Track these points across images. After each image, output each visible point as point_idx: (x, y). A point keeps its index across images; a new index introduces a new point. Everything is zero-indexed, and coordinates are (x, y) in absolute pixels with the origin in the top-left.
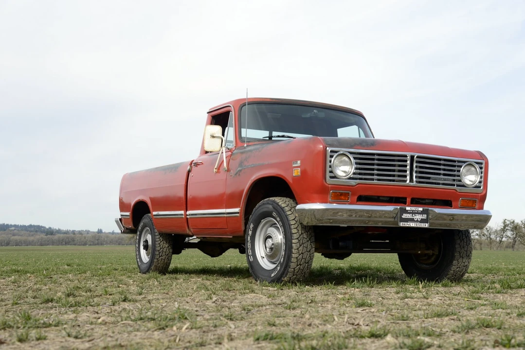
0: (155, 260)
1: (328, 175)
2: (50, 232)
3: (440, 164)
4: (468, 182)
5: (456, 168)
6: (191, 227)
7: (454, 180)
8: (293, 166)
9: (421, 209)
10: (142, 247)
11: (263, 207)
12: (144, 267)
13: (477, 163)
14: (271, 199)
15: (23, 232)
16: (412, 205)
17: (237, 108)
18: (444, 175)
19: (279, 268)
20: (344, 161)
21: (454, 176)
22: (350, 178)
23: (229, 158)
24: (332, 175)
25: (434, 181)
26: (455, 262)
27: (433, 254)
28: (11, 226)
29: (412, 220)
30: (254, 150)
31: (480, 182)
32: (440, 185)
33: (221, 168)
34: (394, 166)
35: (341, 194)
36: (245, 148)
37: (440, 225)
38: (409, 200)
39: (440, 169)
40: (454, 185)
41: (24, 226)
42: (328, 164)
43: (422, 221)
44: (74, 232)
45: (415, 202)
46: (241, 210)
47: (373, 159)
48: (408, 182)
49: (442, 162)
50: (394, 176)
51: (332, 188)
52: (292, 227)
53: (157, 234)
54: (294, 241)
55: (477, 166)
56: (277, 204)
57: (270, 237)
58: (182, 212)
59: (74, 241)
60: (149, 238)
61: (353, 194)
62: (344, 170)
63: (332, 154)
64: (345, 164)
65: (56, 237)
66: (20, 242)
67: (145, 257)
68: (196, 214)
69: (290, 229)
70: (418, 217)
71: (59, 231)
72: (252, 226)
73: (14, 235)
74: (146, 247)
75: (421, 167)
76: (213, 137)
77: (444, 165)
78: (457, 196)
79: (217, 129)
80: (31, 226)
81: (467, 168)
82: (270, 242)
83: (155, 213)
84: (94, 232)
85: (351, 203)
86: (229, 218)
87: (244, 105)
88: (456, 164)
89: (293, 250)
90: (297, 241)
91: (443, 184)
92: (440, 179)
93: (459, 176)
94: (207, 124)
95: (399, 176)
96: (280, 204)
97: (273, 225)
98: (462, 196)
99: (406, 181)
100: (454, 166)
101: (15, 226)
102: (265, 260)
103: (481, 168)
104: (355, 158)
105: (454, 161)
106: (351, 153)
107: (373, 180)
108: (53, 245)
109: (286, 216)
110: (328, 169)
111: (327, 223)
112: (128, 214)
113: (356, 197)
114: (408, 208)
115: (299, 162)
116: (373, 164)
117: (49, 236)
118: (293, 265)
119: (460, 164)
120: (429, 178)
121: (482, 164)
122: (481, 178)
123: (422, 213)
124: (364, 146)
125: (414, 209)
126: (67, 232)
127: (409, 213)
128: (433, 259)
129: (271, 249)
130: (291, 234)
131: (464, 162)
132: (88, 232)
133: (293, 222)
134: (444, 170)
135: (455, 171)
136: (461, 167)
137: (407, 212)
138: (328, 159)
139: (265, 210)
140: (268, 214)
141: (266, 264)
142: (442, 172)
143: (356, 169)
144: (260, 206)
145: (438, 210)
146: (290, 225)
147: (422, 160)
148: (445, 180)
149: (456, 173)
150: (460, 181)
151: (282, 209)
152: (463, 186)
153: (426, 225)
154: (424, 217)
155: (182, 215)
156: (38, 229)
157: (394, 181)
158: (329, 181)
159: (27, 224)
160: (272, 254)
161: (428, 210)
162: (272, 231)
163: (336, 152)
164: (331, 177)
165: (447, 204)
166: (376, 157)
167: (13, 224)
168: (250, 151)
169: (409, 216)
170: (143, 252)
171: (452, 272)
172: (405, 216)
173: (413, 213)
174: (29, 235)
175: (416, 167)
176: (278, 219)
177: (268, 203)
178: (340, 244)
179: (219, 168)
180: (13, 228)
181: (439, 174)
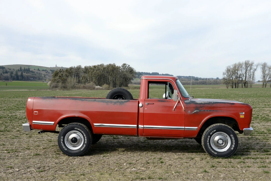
2: (197, 79)
15: (186, 79)
28: (182, 77)
41: (187, 77)
44: (206, 79)
59: (206, 83)
65: (199, 81)
66: (185, 83)
71: (200, 79)
73: (183, 81)
80: (189, 77)
84: (215, 79)
101: (183, 77)
108: (198, 84)
117: (196, 81)
126: (203, 79)
132: (212, 79)
156: (193, 78)
159: (188, 76)
167: (183, 76)
174: (189, 81)
180: (183, 78)
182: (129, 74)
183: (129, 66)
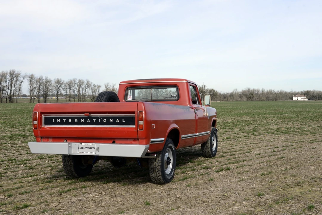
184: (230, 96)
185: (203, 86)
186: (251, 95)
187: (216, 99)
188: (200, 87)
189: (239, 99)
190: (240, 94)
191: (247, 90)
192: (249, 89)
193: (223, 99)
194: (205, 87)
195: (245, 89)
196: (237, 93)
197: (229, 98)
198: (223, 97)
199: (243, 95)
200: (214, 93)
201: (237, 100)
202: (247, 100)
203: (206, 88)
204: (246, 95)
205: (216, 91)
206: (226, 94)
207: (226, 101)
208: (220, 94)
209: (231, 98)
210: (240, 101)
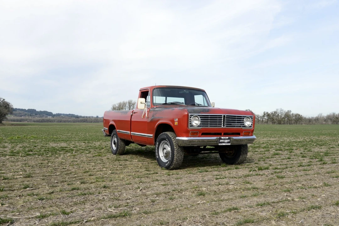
0: (118, 150)
1: (189, 125)
2: (77, 117)
3: (235, 118)
4: (247, 125)
5: (242, 120)
6: (133, 139)
7: (241, 124)
8: (175, 120)
9: (227, 138)
10: (113, 144)
11: (162, 136)
12: (114, 152)
13: (250, 117)
14: (166, 133)
15: (66, 117)
16: (224, 136)
17: (152, 91)
18: (237, 122)
19: (169, 162)
20: (196, 119)
21: (241, 123)
22: (198, 126)
23: (149, 112)
24: (191, 125)
25: (233, 125)
26: (241, 156)
27: (232, 153)
29: (224, 142)
30: (159, 110)
31: (252, 125)
32: (236, 127)
33: (145, 116)
34: (217, 120)
35: (195, 133)
36: (155, 109)
37: (235, 143)
38: (223, 134)
39: (235, 120)
40: (241, 126)
42: (189, 121)
43: (228, 142)
44: (87, 117)
45: (225, 134)
46: (153, 135)
47: (208, 118)
48: (222, 126)
49: (236, 117)
50: (217, 124)
51: (191, 131)
52: (174, 146)
53: (119, 139)
54: (175, 152)
55: (250, 118)
56: (168, 135)
57: (165, 149)
58: (129, 132)
59: (87, 121)
60: (116, 139)
61: (200, 133)
62: (196, 123)
63: (191, 116)
64: (196, 120)
65: (80, 119)
66: (66, 121)
67: (114, 148)
68: (135, 134)
69: (174, 147)
70: (226, 141)
71: (81, 117)
72: (158, 143)
73: (63, 118)
74: (115, 143)
75: (228, 120)
76: (142, 103)
77: (237, 118)
78: (242, 130)
79: (143, 100)
80: (69, 114)
81: (247, 119)
82: (165, 151)
83: (118, 130)
84: (95, 117)
85: (199, 137)
86: (148, 138)
87: (155, 89)
88: (242, 118)
89: (175, 156)
90: (176, 152)
91: (237, 126)
92: (235, 124)
93: (243, 123)
94: (139, 98)
95: (219, 124)
96: (169, 135)
97: (166, 144)
98: (244, 131)
99: (221, 126)
100: (241, 119)
101: (63, 114)
102: (163, 157)
103: (252, 119)
104: (200, 118)
105: (241, 117)
106: (199, 115)
107: (208, 126)
109: (172, 141)
110: (189, 123)
111: (188, 145)
112: (107, 128)
113: (201, 134)
114: (222, 138)
115: (177, 119)
116: (208, 120)
117: (77, 119)
118: (174, 162)
119: (243, 118)
120: (231, 124)
121: (252, 117)
122: (252, 123)
123: (228, 139)
124: (204, 112)
125: (224, 138)
126: (84, 117)
127: (223, 140)
128: (232, 154)
129: (166, 153)
130: (174, 149)
131: (245, 117)
132: (92, 117)
133: (175, 144)
134: (237, 120)
135: (241, 120)
136: (244, 119)
137: (222, 139)
138: (189, 118)
139: (163, 137)
140: (164, 139)
141: (164, 160)
142: (236, 121)
143: (201, 122)
144: (161, 135)
145: (235, 138)
146: (173, 145)
147: (228, 117)
148: (237, 124)
149: (242, 121)
150: (244, 125)
151: (170, 138)
152: (245, 127)
153: (230, 144)
154: (229, 141)
155: (129, 133)
156: (72, 116)
157: (216, 126)
158: (190, 128)
160: (166, 156)
161: (230, 138)
162: (166, 146)
163: (193, 115)
164: (190, 126)
165: (238, 134)
166: (209, 117)
167: (62, 113)
168: (157, 111)
169: (222, 141)
170: (113, 145)
171: (240, 160)
172: (221, 141)
173: (224, 139)
174: (69, 118)
175: (226, 120)
176: (169, 142)
177: (164, 135)
178: (195, 150)
179: (144, 116)
180: (63, 115)
181: (235, 122)
182: (4, 110)
183: (4, 100)
184: (315, 120)
185: (288, 111)
186: (336, 119)
187: (301, 123)
188: (285, 112)
189: (324, 123)
190: (325, 118)
191: (332, 114)
192: (334, 114)
193: (308, 123)
194: (290, 111)
195: (330, 113)
196: (322, 117)
197: (314, 122)
198: (308, 121)
199: (328, 119)
200: (299, 117)
201: (322, 124)
202: (333, 124)
203: (291, 113)
204: (331, 119)
205: (301, 116)
206: (311, 118)
207: (311, 124)
208: (305, 118)
209: (316, 122)
210: (325, 124)
